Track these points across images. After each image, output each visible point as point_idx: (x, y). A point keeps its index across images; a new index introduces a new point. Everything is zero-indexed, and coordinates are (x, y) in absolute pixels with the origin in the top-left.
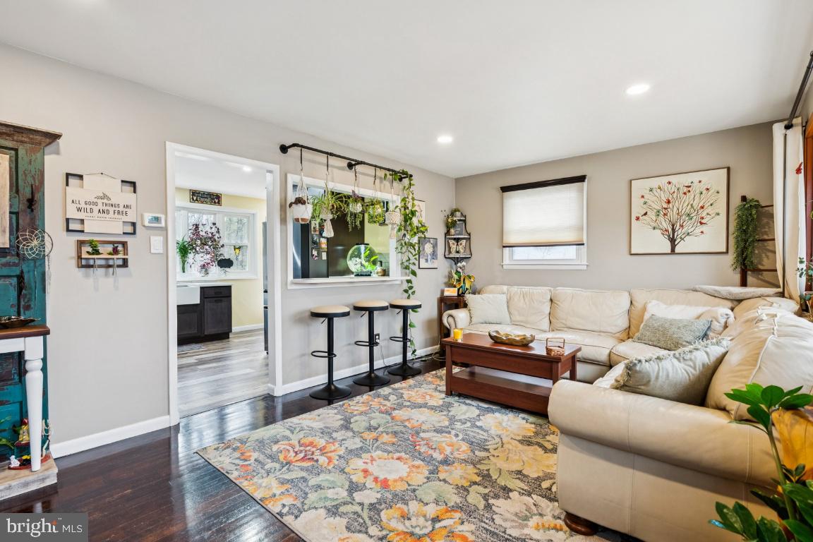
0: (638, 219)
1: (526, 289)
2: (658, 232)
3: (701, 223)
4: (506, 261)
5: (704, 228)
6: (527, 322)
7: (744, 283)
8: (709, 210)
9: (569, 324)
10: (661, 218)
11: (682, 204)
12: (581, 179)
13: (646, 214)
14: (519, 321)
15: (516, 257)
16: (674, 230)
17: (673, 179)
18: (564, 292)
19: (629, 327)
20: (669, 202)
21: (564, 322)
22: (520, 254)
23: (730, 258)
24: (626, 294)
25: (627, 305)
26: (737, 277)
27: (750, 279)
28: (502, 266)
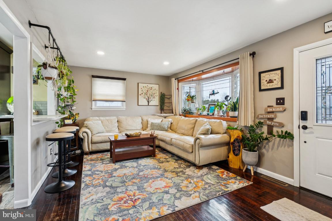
0: (140, 95)
1: (107, 118)
2: (145, 99)
3: (154, 98)
4: (93, 107)
5: (154, 99)
6: (111, 130)
7: (161, 113)
8: (155, 94)
9: (127, 129)
10: (146, 95)
11: (150, 92)
12: (124, 79)
13: (142, 94)
14: (109, 131)
15: (97, 105)
16: (148, 99)
17: (149, 85)
18: (122, 118)
19: (143, 127)
20: (147, 91)
21: (125, 128)
22: (99, 104)
23: (159, 107)
24: (140, 118)
25: (140, 121)
26: (160, 112)
27: (162, 112)
28: (92, 109)
